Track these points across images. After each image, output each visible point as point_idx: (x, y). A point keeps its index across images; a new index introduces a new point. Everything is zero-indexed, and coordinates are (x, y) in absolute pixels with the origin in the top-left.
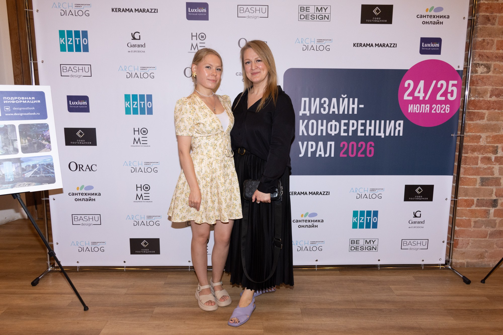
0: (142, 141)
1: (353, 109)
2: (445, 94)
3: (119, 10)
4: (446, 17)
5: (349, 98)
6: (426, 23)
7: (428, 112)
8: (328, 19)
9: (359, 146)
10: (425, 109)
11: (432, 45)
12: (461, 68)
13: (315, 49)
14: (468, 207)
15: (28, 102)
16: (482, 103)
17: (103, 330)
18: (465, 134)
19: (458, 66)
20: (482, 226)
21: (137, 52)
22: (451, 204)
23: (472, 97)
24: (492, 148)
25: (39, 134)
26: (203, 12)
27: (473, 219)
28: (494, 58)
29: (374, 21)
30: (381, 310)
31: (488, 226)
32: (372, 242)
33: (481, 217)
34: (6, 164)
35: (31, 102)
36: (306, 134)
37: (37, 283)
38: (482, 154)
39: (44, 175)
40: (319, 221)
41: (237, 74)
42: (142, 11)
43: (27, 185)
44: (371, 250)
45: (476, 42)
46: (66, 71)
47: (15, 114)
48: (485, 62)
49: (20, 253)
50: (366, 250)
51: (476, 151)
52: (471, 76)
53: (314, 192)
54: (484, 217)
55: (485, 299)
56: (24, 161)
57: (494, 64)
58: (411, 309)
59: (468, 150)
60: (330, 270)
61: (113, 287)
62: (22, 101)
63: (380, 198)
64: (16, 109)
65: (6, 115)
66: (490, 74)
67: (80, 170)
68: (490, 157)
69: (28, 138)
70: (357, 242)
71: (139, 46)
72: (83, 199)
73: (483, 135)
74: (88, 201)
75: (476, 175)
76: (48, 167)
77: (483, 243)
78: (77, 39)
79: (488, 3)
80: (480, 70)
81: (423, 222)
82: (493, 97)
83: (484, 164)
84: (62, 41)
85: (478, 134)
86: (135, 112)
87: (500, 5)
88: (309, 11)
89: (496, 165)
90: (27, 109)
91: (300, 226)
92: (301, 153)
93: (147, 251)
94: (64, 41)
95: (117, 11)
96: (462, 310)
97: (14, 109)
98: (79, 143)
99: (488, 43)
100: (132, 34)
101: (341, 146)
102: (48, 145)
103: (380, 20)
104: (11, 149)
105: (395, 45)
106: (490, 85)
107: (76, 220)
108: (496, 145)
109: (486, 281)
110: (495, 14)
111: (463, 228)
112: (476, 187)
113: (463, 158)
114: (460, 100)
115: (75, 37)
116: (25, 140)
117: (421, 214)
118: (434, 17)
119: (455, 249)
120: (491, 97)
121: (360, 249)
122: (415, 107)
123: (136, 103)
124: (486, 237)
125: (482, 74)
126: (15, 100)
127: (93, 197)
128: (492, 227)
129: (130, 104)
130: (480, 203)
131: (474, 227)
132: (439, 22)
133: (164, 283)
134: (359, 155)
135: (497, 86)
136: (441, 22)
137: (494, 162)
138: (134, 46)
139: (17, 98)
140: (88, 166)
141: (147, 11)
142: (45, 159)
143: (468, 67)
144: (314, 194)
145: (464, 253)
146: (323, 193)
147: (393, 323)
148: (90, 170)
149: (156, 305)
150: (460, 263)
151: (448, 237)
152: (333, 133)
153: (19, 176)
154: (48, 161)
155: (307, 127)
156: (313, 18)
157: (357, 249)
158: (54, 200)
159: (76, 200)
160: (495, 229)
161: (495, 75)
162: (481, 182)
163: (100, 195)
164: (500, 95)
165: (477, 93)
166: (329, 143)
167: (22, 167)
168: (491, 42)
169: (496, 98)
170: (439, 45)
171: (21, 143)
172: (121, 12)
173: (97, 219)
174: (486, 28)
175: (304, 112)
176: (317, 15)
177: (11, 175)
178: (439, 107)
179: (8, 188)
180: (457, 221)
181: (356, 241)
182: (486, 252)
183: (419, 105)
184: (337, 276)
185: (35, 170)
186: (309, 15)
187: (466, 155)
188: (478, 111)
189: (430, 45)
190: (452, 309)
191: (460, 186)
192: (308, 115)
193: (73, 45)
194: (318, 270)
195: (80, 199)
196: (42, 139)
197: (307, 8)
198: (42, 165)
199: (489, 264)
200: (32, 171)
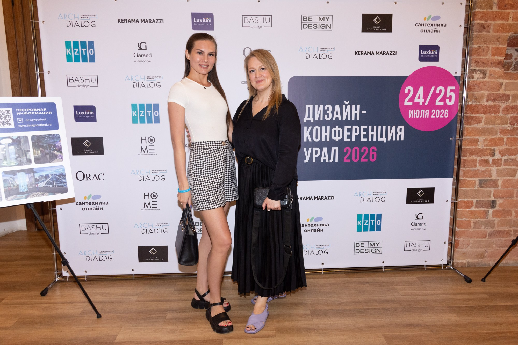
0: (149, 149)
1: (356, 115)
2: (443, 100)
3: (125, 21)
4: (443, 25)
5: (351, 104)
6: (425, 31)
7: (428, 117)
8: (330, 28)
9: (362, 151)
10: (425, 114)
11: (431, 53)
12: (459, 75)
13: (318, 57)
14: (468, 209)
15: (40, 113)
16: (479, 108)
17: (118, 336)
18: (463, 137)
19: (456, 72)
20: (482, 226)
21: (143, 61)
22: (452, 205)
23: (469, 102)
24: (489, 151)
25: (52, 145)
26: (208, 22)
27: (472, 220)
28: (490, 64)
29: (375, 29)
30: (387, 309)
31: (488, 227)
32: (376, 245)
33: (481, 218)
34: (19, 174)
35: (43, 114)
36: (310, 140)
37: (46, 293)
38: (480, 157)
39: (56, 185)
40: (325, 225)
41: (243, 82)
42: (147, 22)
43: (41, 195)
44: (375, 252)
45: (472, 49)
46: (72, 81)
47: (28, 126)
48: (481, 68)
49: (24, 265)
50: (371, 252)
51: (474, 154)
52: (469, 82)
53: (319, 197)
54: (484, 218)
55: (486, 296)
56: (37, 171)
57: (490, 70)
58: (416, 307)
59: (467, 153)
60: (336, 272)
61: (123, 295)
62: (34, 113)
63: (383, 201)
64: (28, 120)
65: (19, 126)
66: (486, 79)
67: (87, 180)
68: (488, 159)
69: (41, 149)
70: (362, 245)
71: (145, 56)
72: (90, 208)
73: (481, 138)
74: (95, 210)
75: (474, 177)
76: (60, 177)
77: (483, 243)
78: (84, 50)
79: (483, 11)
80: (477, 76)
81: (425, 224)
82: (489, 102)
83: (483, 167)
84: (68, 52)
85: (476, 138)
86: (142, 121)
87: (494, 13)
88: (312, 21)
89: (493, 167)
90: (39, 120)
91: (306, 231)
92: (306, 159)
93: (155, 258)
94: (71, 52)
95: (123, 22)
96: (464, 307)
97: (27, 120)
98: (86, 152)
99: (484, 50)
100: (138, 44)
101: (345, 151)
102: (60, 155)
103: (380, 28)
104: (24, 160)
105: (395, 52)
106: (486, 90)
107: (83, 229)
108: (493, 148)
109: (486, 279)
110: (490, 22)
111: (463, 229)
112: (475, 189)
113: (462, 161)
114: (458, 105)
115: (81, 48)
116: (38, 151)
117: (422, 216)
118: (432, 25)
119: (456, 249)
120: (488, 102)
121: (365, 252)
122: (416, 113)
123: (143, 112)
124: (485, 237)
125: (478, 80)
126: (27, 112)
127: (100, 206)
128: (491, 228)
129: (137, 113)
130: (479, 204)
131: (474, 228)
132: (436, 30)
133: (173, 289)
134: (363, 160)
135: (493, 91)
136: (439, 30)
137: (492, 164)
138: (141, 56)
139: (29, 110)
140: (95, 175)
141: (153, 22)
142: (57, 170)
143: (465, 73)
144: (319, 199)
145: (465, 253)
146: (327, 198)
147: (399, 321)
148: (97, 180)
149: (168, 311)
150: (461, 263)
151: (449, 238)
152: (337, 139)
153: (32, 186)
154: (60, 171)
155: (311, 134)
156: (316, 27)
157: (362, 252)
158: (61, 209)
159: (84, 209)
160: (494, 229)
161: (490, 80)
162: (480, 184)
163: (108, 204)
164: (496, 100)
165: (474, 98)
166: (333, 149)
167: (36, 177)
168: (487, 48)
169: (492, 102)
170: (437, 52)
171: (34, 154)
172: (127, 22)
173: (104, 228)
174: (482, 35)
175: (309, 119)
176: (319, 25)
177: (25, 186)
178: (438, 112)
179: (22, 199)
180: (457, 222)
181: (361, 243)
182: (486, 251)
183: (419, 111)
184: (343, 279)
185: (48, 180)
186: (312, 24)
187: (465, 158)
188: (476, 115)
189: (429, 53)
190: (454, 307)
191: (459, 188)
192: (312, 121)
193: (79, 55)
194: (325, 273)
195: (87, 208)
196: (54, 149)
197: (310, 18)
198: (55, 175)
199: (489, 264)
200: (45, 181)
